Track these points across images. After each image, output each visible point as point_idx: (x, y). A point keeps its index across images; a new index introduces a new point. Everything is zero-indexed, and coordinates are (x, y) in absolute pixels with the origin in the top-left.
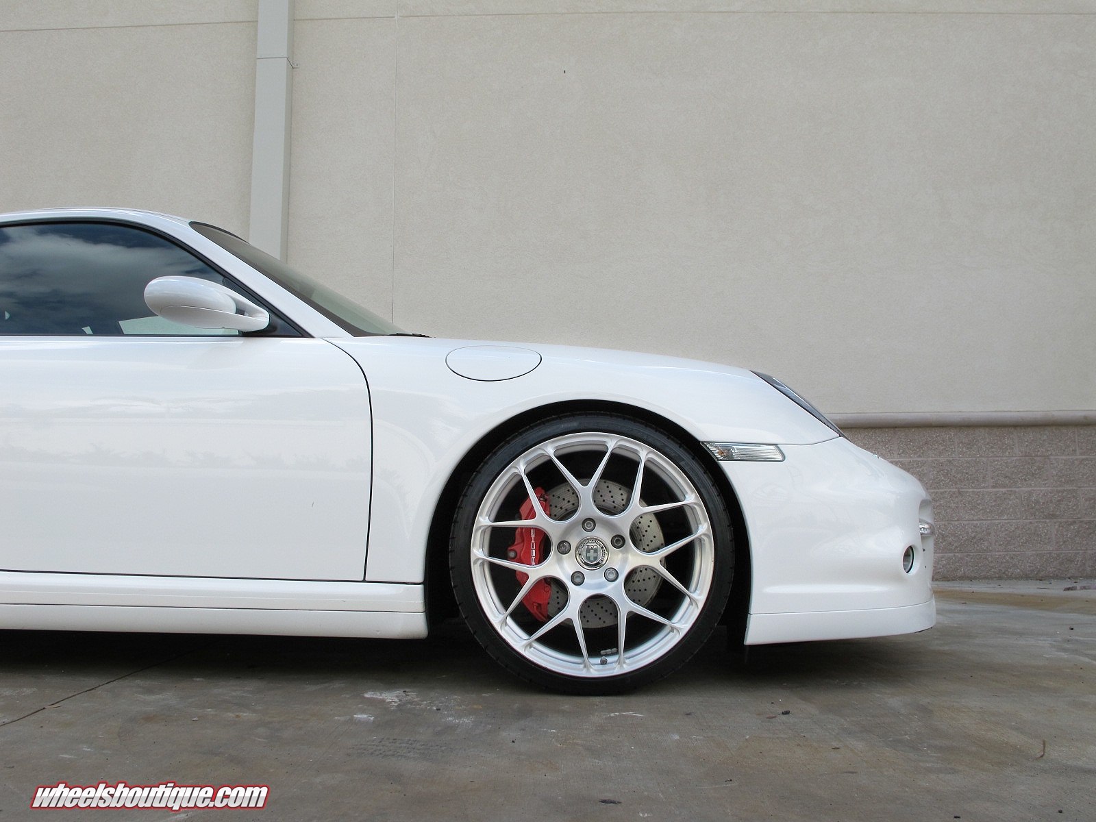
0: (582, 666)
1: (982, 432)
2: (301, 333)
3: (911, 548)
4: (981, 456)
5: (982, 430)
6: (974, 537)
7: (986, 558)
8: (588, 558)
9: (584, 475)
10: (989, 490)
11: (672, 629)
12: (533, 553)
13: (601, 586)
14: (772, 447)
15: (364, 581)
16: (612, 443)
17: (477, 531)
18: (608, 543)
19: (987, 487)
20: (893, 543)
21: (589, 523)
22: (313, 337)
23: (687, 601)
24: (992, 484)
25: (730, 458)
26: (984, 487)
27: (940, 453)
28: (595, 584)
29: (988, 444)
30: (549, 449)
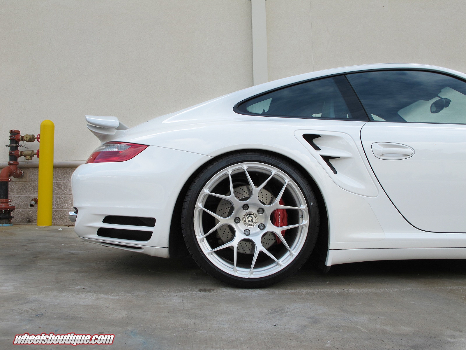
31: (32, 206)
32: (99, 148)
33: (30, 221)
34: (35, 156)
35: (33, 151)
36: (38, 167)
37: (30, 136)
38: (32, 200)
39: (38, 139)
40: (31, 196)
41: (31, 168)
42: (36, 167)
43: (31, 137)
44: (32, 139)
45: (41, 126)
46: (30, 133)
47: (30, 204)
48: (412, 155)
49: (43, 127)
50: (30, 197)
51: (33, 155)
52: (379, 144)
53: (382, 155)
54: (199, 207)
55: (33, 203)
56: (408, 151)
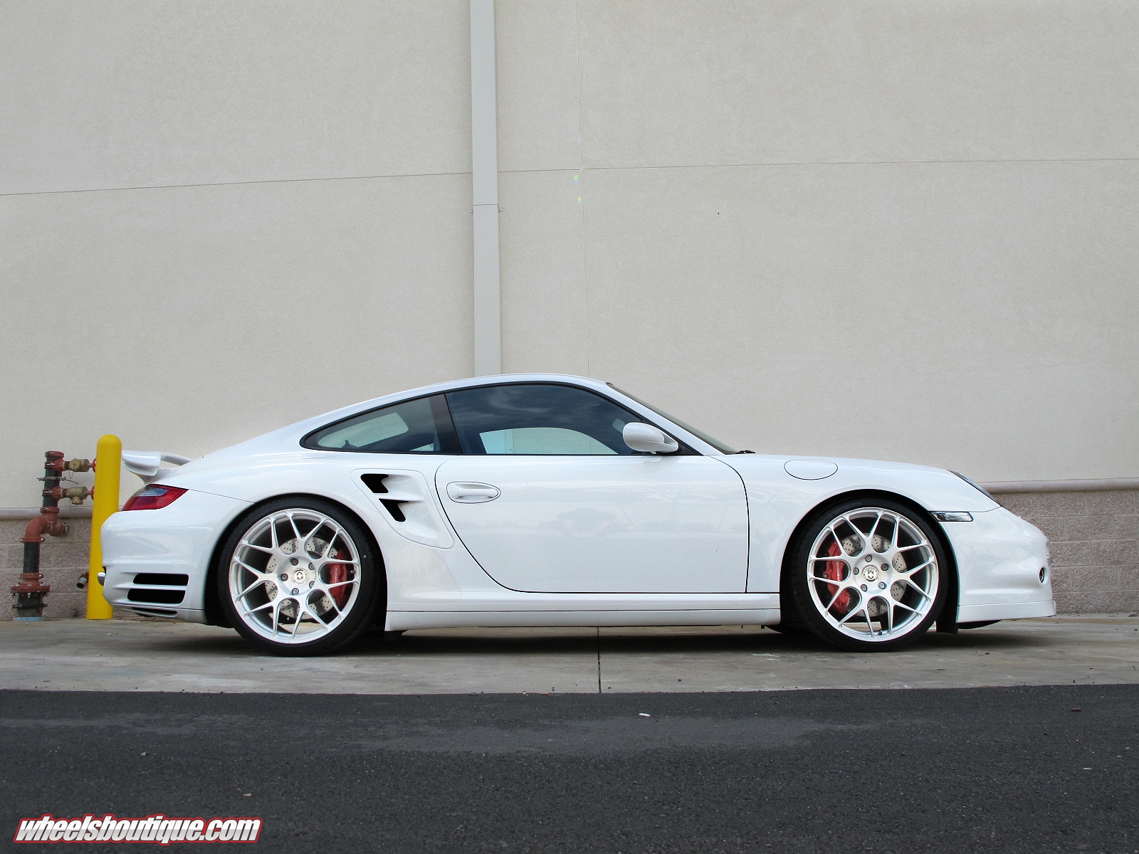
0: (870, 636)
1: (1058, 496)
2: (695, 453)
3: (1043, 569)
4: (1058, 516)
5: (1058, 495)
6: (1056, 580)
7: (1065, 597)
8: (869, 577)
9: (866, 530)
10: (1066, 542)
11: (918, 614)
12: (838, 575)
13: (877, 592)
14: (966, 514)
15: (746, 592)
16: (880, 513)
17: (810, 562)
18: (879, 568)
19: (1064, 540)
20: (1032, 566)
21: (869, 557)
22: (702, 455)
23: (924, 599)
24: (1067, 538)
25: (943, 519)
26: (1062, 541)
27: (1026, 514)
28: (874, 591)
29: (1064, 506)
30: (847, 516)
31: (80, 586)
32: (140, 492)
33: (77, 613)
34: (89, 497)
35: (85, 488)
36: (91, 518)
37: (80, 462)
38: (82, 576)
39: (94, 466)
40: (81, 568)
41: (81, 518)
42: (88, 517)
43: (83, 463)
44: (84, 467)
45: (98, 444)
46: (81, 457)
47: (77, 583)
48: (497, 496)
49: (102, 447)
50: (79, 571)
51: (86, 496)
52: (456, 485)
53: (460, 497)
54: (236, 561)
55: (83, 580)
56: (492, 492)
